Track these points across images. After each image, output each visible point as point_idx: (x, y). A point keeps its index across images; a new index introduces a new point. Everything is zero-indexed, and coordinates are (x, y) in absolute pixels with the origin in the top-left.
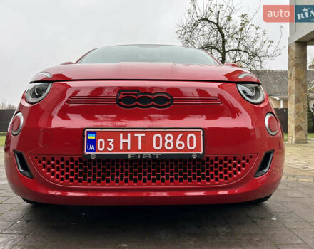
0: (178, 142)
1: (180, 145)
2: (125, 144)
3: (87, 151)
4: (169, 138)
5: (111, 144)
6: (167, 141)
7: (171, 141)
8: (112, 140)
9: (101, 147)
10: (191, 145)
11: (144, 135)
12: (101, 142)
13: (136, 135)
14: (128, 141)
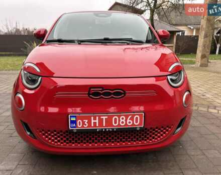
0: (128, 121)
1: (130, 123)
2: (95, 123)
3: (71, 127)
4: (123, 119)
5: (86, 123)
6: (121, 120)
7: (124, 121)
8: (87, 121)
9: (80, 125)
10: (137, 122)
11: (107, 117)
12: (80, 122)
13: (102, 117)
14: (97, 121)
